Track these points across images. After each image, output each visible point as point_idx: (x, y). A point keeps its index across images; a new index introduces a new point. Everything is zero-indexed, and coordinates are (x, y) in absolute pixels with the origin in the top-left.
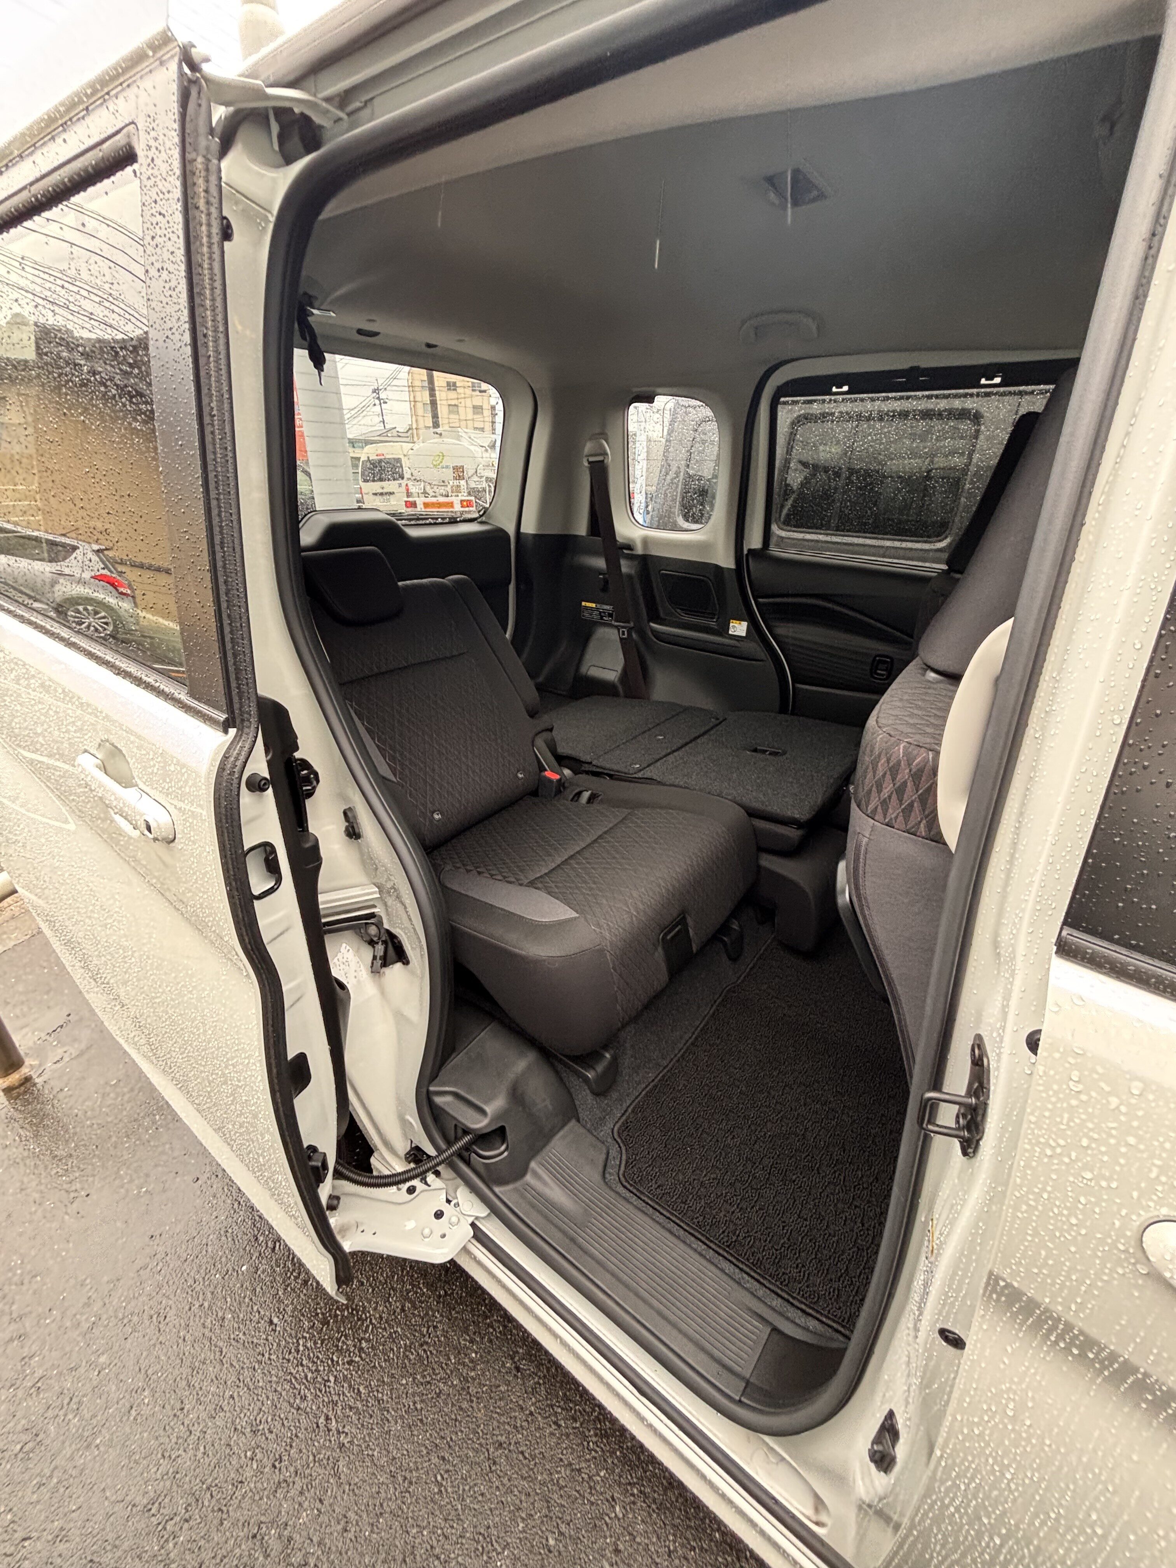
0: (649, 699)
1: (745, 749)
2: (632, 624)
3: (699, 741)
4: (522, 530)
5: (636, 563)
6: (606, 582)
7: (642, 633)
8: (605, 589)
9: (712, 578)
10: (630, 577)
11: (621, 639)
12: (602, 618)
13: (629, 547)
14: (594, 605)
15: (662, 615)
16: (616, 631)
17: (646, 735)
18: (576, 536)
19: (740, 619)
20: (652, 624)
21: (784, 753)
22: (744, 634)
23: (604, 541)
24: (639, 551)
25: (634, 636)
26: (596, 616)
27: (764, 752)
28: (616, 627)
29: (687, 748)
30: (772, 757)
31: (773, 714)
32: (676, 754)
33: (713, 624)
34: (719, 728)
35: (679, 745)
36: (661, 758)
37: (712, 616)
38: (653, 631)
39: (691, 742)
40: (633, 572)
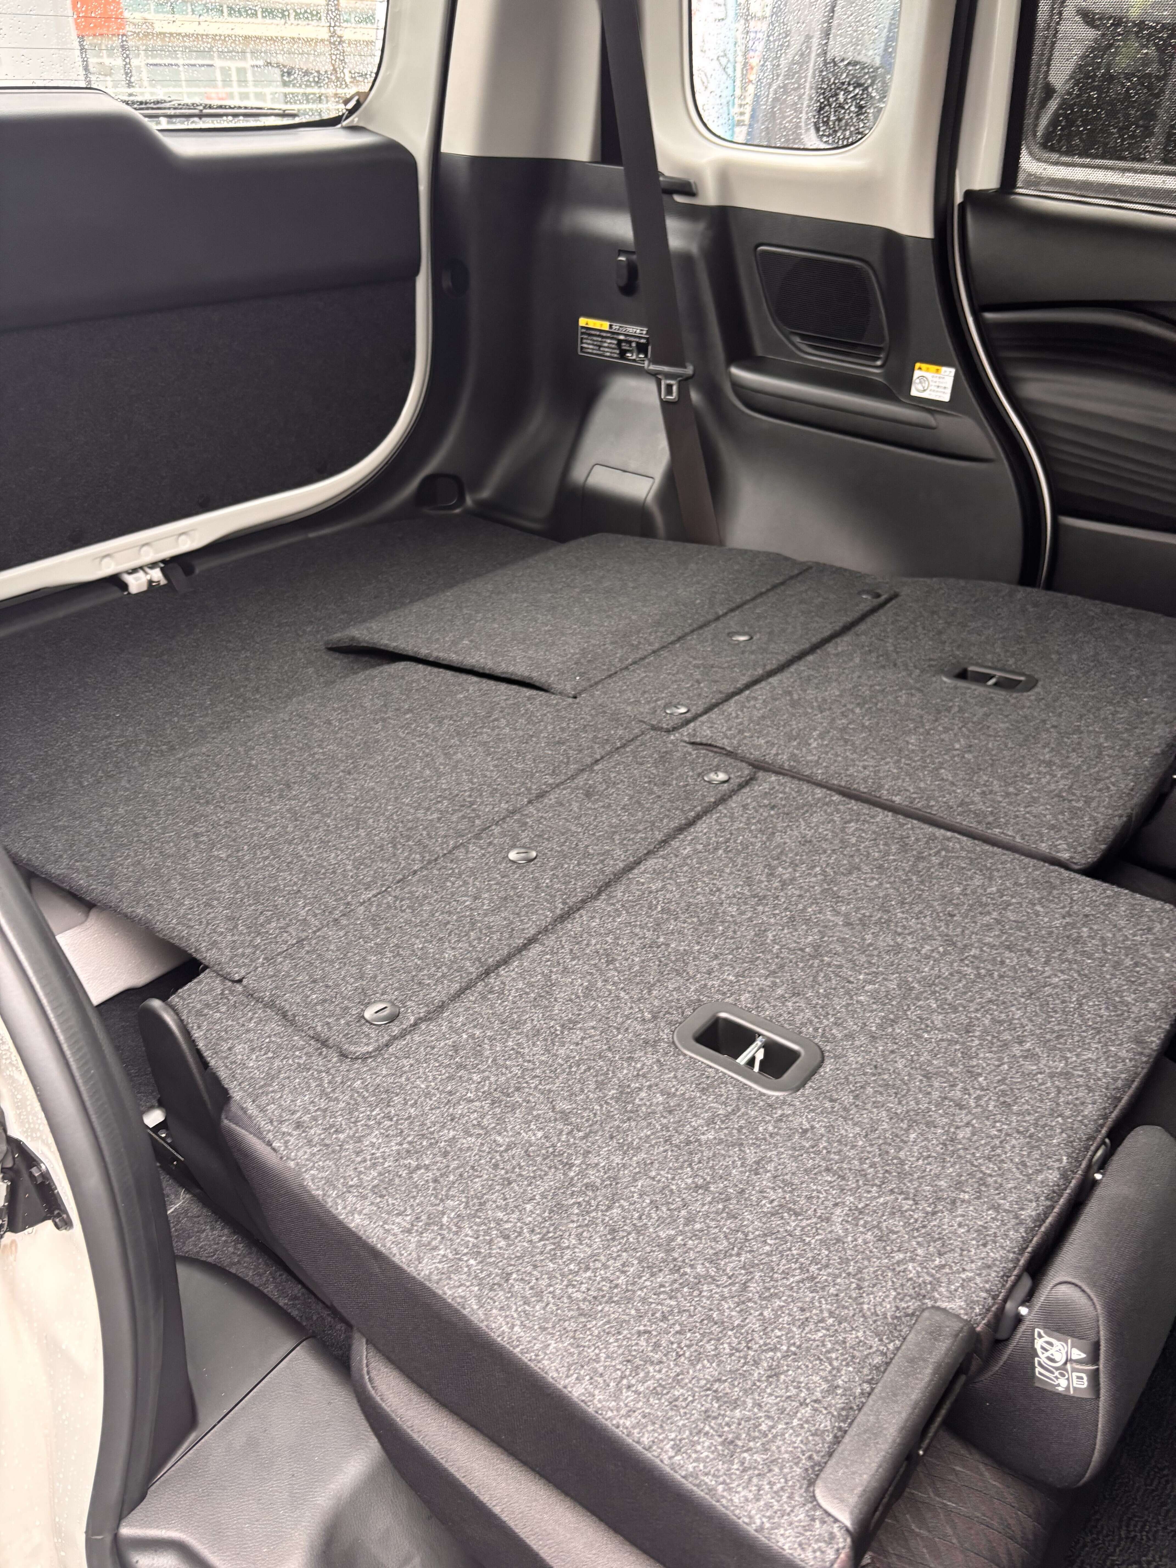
0: (721, 543)
1: (942, 672)
2: (689, 370)
3: (830, 648)
4: (444, 148)
5: (701, 226)
6: (632, 270)
7: (713, 392)
8: (629, 288)
9: (877, 265)
10: (686, 259)
11: (665, 404)
12: (622, 354)
13: (687, 188)
14: (605, 325)
15: (759, 351)
16: (652, 386)
17: (708, 632)
18: (566, 164)
19: (939, 361)
20: (735, 371)
21: (1031, 684)
22: (946, 398)
23: (627, 173)
24: (710, 197)
25: (695, 396)
26: (609, 350)
27: (982, 679)
28: (654, 375)
29: (801, 666)
30: (1001, 695)
31: (1006, 588)
32: (774, 680)
33: (874, 371)
34: (881, 616)
35: (783, 658)
36: (740, 691)
37: (871, 352)
38: (739, 387)
39: (813, 649)
40: (694, 248)
